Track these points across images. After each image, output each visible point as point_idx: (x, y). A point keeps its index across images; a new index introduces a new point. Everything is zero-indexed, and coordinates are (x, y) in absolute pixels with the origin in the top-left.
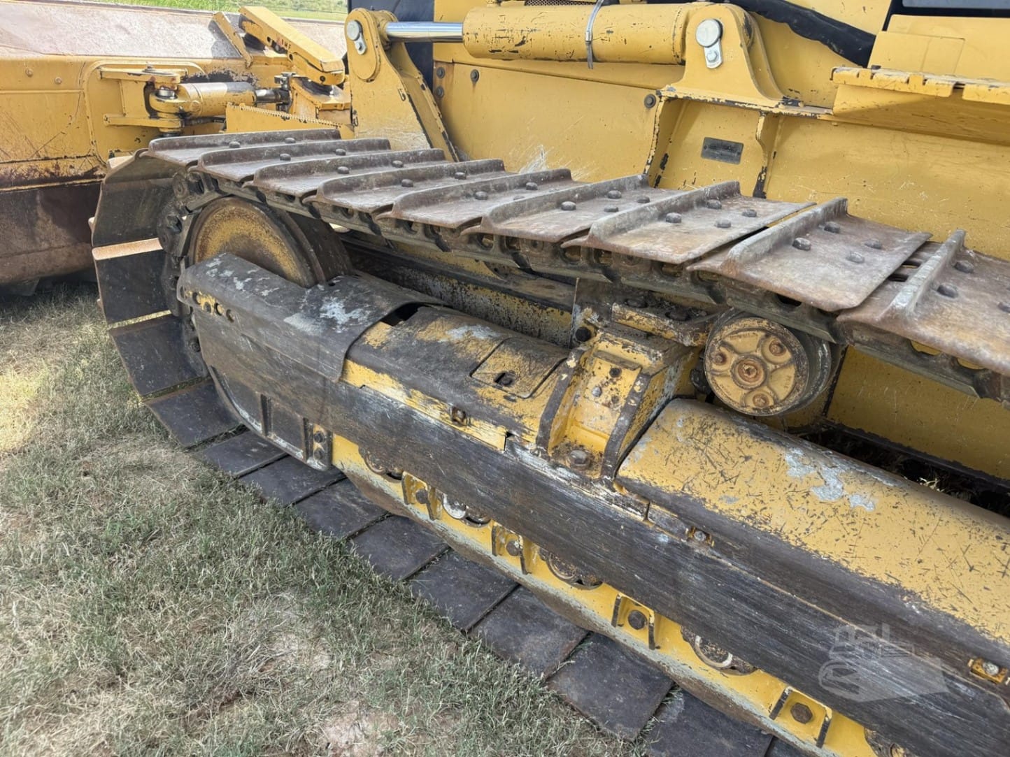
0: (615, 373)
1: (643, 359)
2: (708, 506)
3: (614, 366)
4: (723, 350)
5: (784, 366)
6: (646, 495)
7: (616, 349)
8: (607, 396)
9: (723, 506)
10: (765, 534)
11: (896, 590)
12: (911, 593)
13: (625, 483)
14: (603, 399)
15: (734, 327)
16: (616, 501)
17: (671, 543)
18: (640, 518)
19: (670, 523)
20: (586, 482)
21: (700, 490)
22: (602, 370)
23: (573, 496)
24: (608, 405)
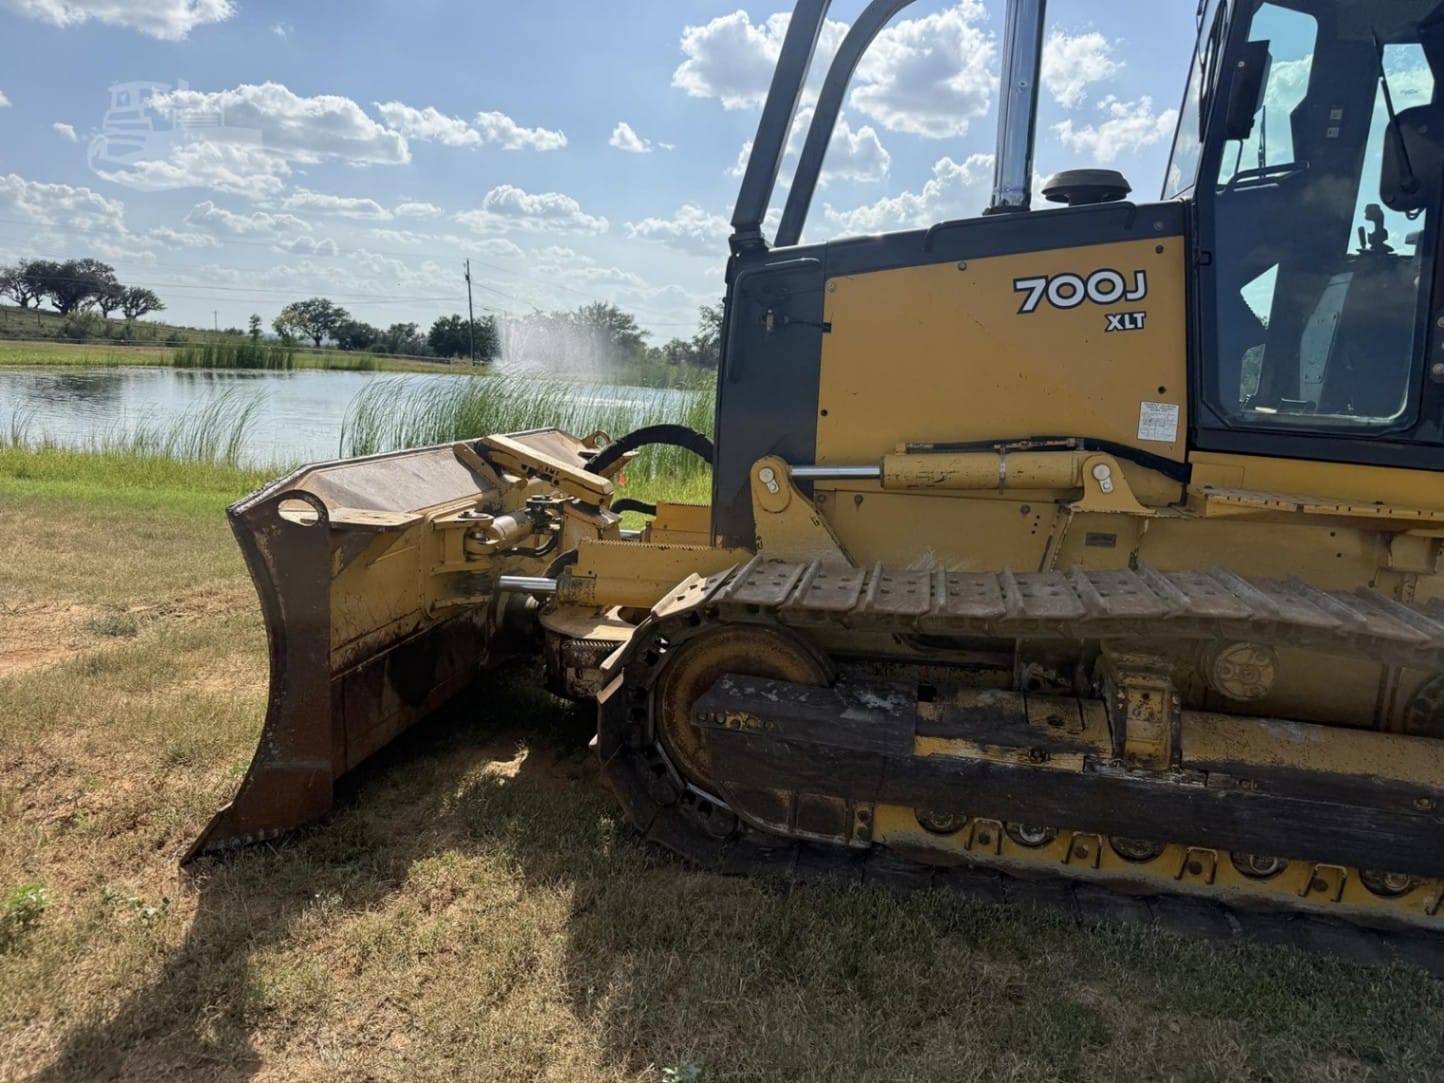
0: (1146, 697)
1: (1160, 683)
2: (1248, 763)
3: (1144, 692)
4: (1227, 665)
5: (1267, 666)
6: (1204, 769)
7: (1139, 681)
8: (1145, 714)
9: (1255, 760)
10: (1286, 769)
11: (1367, 777)
12: (1373, 775)
13: (1190, 765)
14: (1143, 717)
15: (1229, 650)
16: (1183, 780)
17: (1228, 796)
18: (1202, 786)
19: (1224, 782)
20: (1157, 774)
21: (1237, 756)
22: (1136, 698)
23: (1148, 787)
24: (1147, 720)
